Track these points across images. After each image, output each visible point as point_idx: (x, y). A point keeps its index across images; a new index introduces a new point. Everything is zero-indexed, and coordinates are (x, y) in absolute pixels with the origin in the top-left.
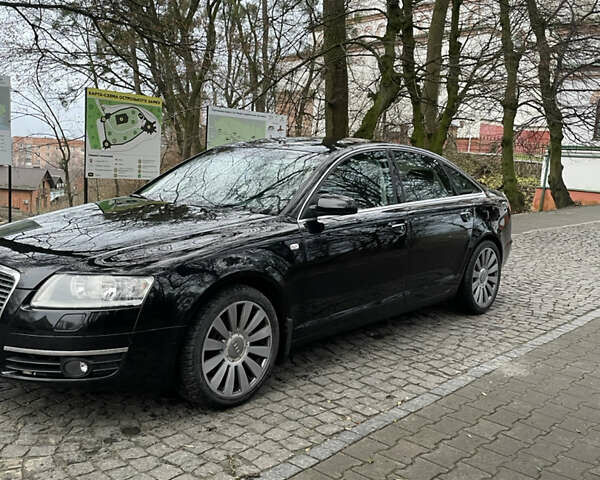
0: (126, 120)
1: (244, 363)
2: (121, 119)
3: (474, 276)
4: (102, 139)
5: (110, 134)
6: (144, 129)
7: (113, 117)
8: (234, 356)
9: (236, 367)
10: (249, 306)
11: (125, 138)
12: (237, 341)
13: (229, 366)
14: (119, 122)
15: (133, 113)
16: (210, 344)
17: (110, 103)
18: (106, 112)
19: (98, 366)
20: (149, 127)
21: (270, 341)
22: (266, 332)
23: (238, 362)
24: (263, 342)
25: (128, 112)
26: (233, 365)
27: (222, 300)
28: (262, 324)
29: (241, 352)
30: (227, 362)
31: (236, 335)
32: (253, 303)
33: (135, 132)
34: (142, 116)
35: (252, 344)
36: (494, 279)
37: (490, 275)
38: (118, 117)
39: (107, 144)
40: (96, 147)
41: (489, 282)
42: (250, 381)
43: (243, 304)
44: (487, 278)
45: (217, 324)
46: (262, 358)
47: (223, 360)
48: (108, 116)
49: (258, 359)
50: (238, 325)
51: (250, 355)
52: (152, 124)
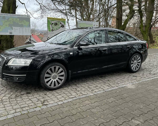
0: (57, 25)
1: (57, 80)
2: (56, 24)
3: (131, 63)
4: (51, 29)
5: (53, 28)
6: (61, 26)
7: (54, 24)
8: (54, 78)
9: (55, 81)
10: (57, 67)
11: (57, 29)
12: (54, 75)
13: (52, 81)
14: (55, 25)
15: (59, 23)
16: (46, 75)
17: (53, 21)
18: (52, 23)
19: (20, 78)
20: (63, 26)
21: (64, 76)
22: (63, 73)
23: (55, 80)
24: (62, 76)
25: (57, 23)
26: (54, 80)
27: (50, 66)
28: (62, 72)
29: (56, 77)
30: (52, 80)
31: (55, 74)
32: (59, 67)
33: (59, 27)
34: (61, 23)
35: (59, 76)
36: (140, 64)
37: (138, 63)
38: (55, 24)
39: (52, 30)
40: (50, 31)
41: (137, 64)
42: (58, 84)
43: (56, 67)
44: (137, 63)
45: (49, 71)
46: (62, 80)
47: (51, 79)
48: (52, 24)
49: (61, 80)
50: (55, 71)
51: (58, 78)
52: (63, 25)
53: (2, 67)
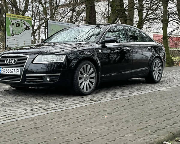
1: (88, 83)
3: (153, 69)
4: (11, 33)
5: (14, 31)
7: (15, 24)
11: (19, 32)
12: (86, 76)
14: (17, 26)
17: (14, 19)
18: (13, 22)
22: (94, 75)
24: (93, 78)
25: (20, 23)
29: (87, 80)
30: (84, 82)
32: (90, 66)
34: (25, 24)
35: (90, 78)
39: (13, 35)
40: (9, 36)
42: (90, 89)
44: (158, 71)
45: (82, 70)
46: (93, 83)
50: (86, 72)
51: (90, 81)
52: (28, 27)
53: (23, 68)
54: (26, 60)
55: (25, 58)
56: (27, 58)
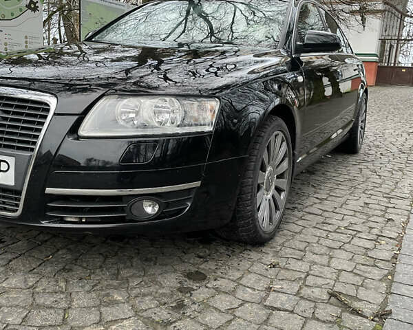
1: (273, 196)
8: (268, 190)
10: (280, 137)
12: (271, 174)
13: (266, 200)
22: (286, 165)
23: (269, 196)
28: (284, 157)
30: (265, 196)
31: (270, 168)
32: (282, 135)
35: (277, 177)
42: (276, 214)
43: (278, 134)
46: (281, 191)
47: (264, 193)
51: (276, 188)
53: (28, 154)
54: (45, 117)
55: (38, 109)
56: (48, 110)
